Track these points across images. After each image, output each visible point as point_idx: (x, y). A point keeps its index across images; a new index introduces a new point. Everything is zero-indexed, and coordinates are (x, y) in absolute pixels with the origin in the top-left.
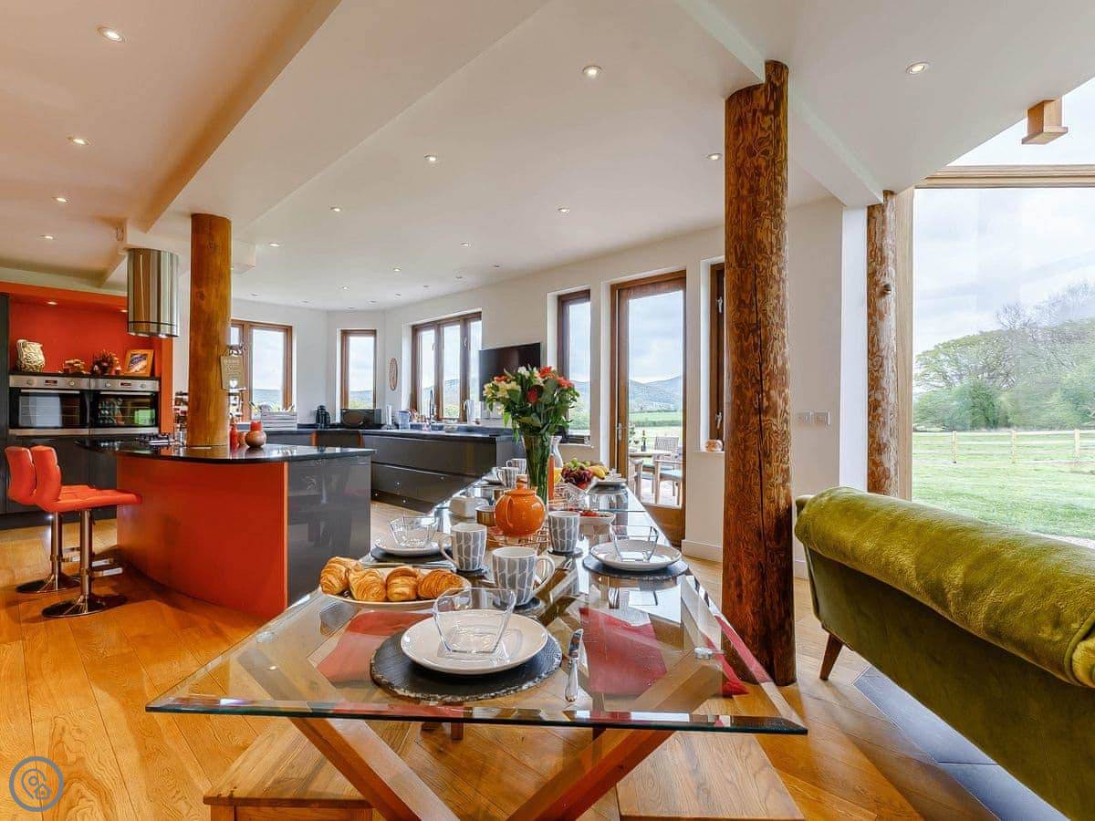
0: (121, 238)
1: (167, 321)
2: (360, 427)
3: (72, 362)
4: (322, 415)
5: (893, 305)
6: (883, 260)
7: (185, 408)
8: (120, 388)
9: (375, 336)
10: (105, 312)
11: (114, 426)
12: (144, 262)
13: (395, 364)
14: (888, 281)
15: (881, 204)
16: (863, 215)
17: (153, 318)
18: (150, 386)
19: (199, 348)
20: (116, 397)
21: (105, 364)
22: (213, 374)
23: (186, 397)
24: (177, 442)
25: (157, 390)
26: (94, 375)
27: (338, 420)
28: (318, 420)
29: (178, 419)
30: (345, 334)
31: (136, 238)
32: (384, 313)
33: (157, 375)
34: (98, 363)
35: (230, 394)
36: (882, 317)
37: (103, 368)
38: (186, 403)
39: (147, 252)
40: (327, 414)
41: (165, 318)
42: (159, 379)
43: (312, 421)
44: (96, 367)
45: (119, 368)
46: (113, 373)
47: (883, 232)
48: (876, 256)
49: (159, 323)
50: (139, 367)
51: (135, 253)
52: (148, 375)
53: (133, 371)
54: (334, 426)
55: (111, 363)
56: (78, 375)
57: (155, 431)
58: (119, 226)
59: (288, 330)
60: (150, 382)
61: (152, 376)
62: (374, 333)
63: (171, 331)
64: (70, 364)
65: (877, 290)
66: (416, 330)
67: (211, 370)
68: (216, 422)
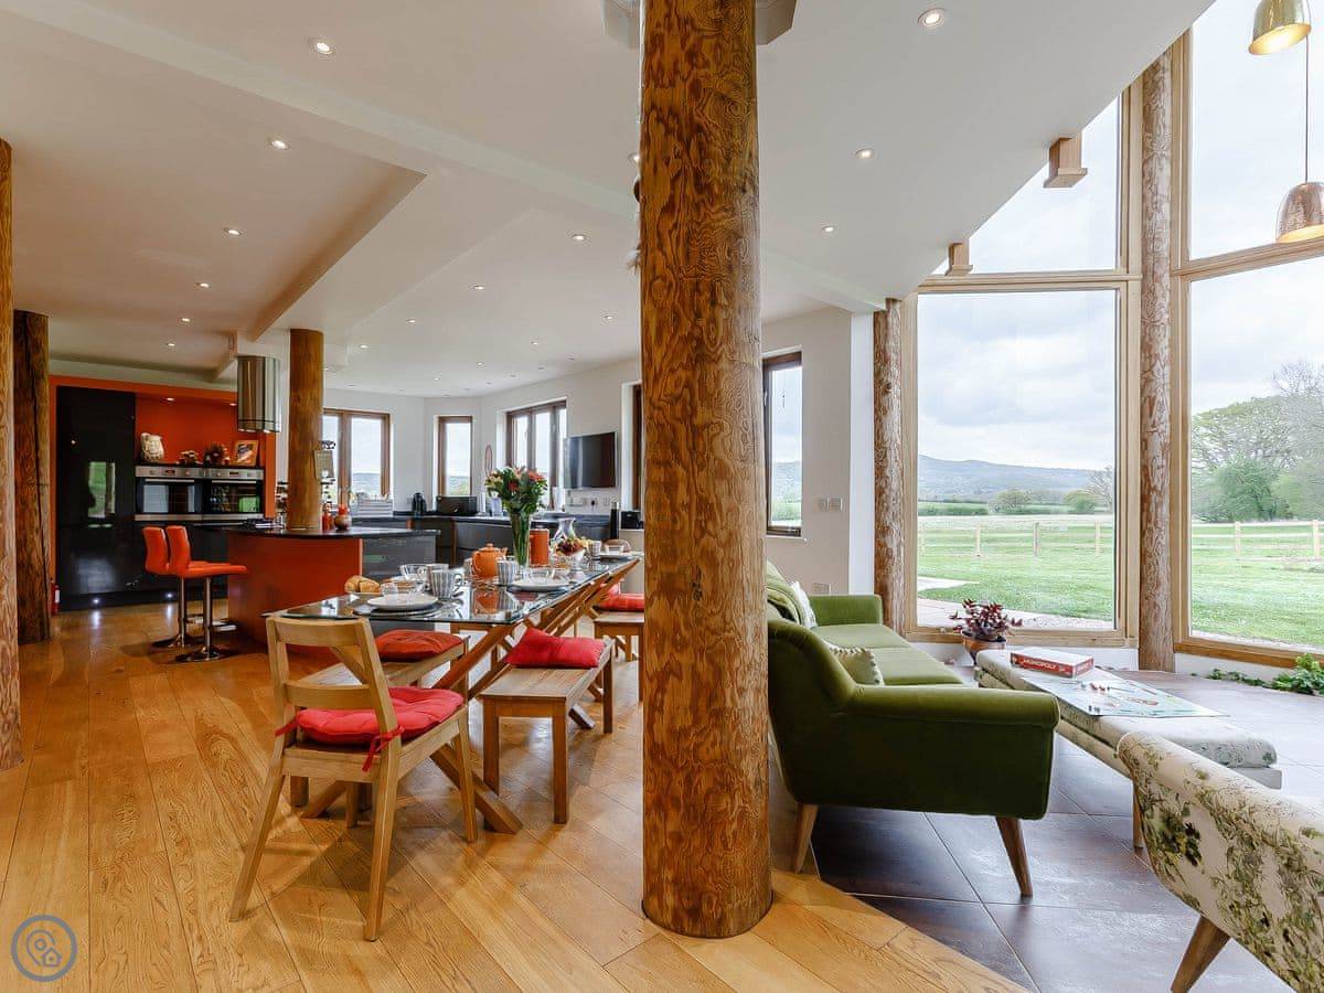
0: (233, 346)
1: (271, 419)
2: (456, 514)
3: (187, 453)
4: (418, 502)
5: (896, 402)
6: (886, 361)
7: (285, 495)
8: (229, 476)
9: (471, 421)
10: (216, 406)
11: (221, 513)
12: (252, 367)
13: (490, 450)
14: (891, 380)
15: (884, 312)
16: (870, 319)
17: (259, 417)
18: (255, 475)
19: (297, 445)
20: (224, 485)
21: (216, 455)
22: (308, 467)
23: (286, 486)
24: (279, 523)
25: (262, 478)
26: (206, 465)
27: (434, 508)
28: (414, 507)
29: (280, 505)
30: (443, 421)
31: (245, 347)
32: (479, 399)
33: (262, 464)
34: (211, 454)
35: (322, 484)
36: (885, 413)
37: (214, 459)
38: (286, 491)
39: (254, 358)
40: (423, 501)
41: (269, 417)
42: (264, 468)
43: (409, 509)
44: (208, 458)
45: (228, 458)
46: (223, 463)
47: (886, 336)
48: (881, 358)
49: (264, 421)
50: (245, 457)
51: (243, 360)
52: (253, 464)
53: (239, 461)
54: (431, 513)
55: (221, 455)
56: (192, 465)
57: (261, 516)
58: (231, 337)
59: (385, 418)
60: (254, 472)
61: (257, 466)
62: (469, 419)
63: (274, 427)
64: (185, 455)
65: (881, 388)
66: (510, 416)
67: (306, 462)
68: (311, 506)
